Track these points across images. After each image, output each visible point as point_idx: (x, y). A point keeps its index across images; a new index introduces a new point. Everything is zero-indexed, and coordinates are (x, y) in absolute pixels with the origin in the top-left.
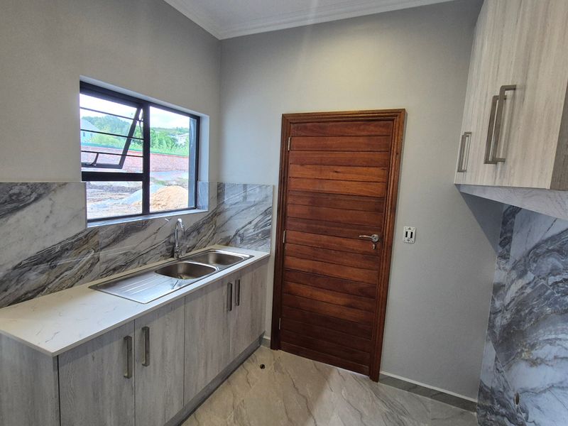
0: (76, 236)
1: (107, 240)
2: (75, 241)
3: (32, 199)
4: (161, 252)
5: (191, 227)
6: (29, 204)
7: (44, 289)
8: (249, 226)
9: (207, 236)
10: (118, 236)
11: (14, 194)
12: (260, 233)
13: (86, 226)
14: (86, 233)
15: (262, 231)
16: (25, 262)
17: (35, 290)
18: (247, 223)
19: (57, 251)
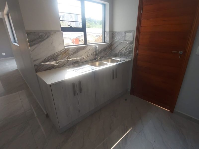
0: (61, 50)
1: (72, 53)
2: (61, 52)
3: (46, 38)
4: (91, 58)
5: (102, 49)
6: (45, 39)
7: (54, 67)
8: (124, 49)
9: (108, 53)
10: (75, 51)
11: (41, 36)
12: (128, 51)
13: (64, 47)
14: (64, 50)
15: (129, 51)
16: (47, 58)
17: (51, 67)
18: (123, 47)
19: (56, 55)
